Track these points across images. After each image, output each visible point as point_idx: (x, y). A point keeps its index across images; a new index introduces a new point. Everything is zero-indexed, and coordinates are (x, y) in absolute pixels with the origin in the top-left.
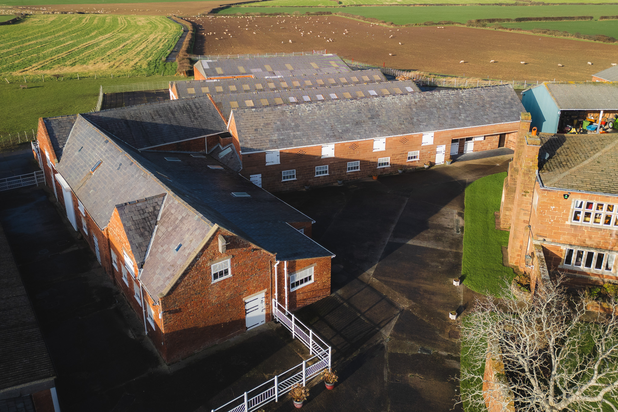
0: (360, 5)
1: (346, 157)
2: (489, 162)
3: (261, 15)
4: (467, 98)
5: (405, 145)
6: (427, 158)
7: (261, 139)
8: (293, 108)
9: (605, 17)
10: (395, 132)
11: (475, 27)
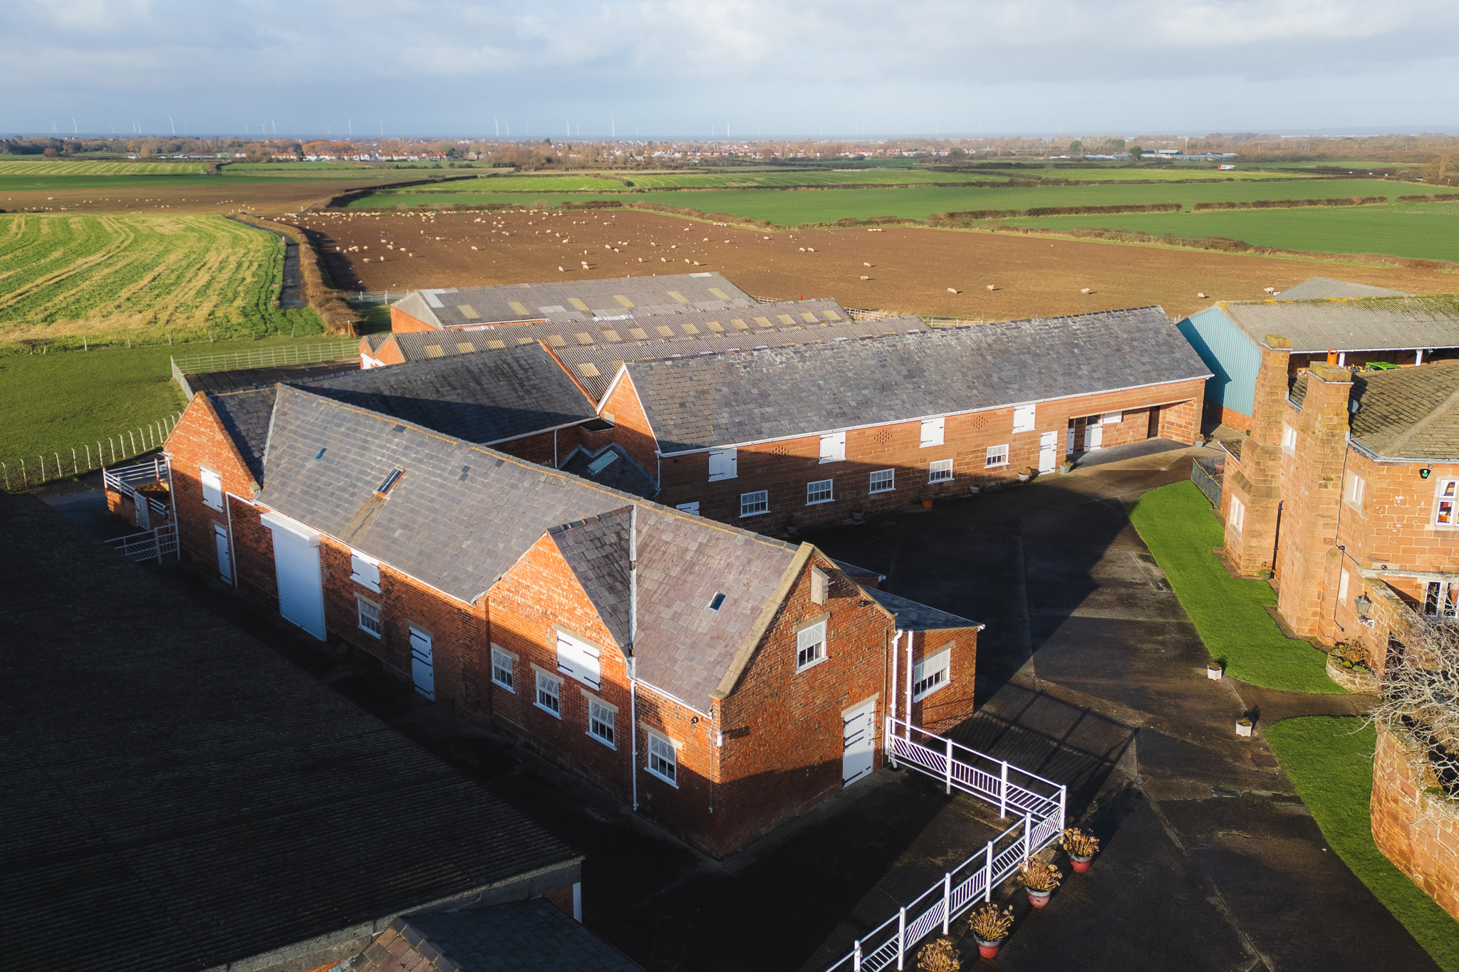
0: (676, 189)
1: (867, 459)
2: (1142, 465)
3: (457, 208)
4: (1083, 333)
5: (982, 431)
6: (1023, 459)
7: (697, 424)
8: (749, 358)
9: (1206, 206)
10: (962, 404)
11: (948, 229)
